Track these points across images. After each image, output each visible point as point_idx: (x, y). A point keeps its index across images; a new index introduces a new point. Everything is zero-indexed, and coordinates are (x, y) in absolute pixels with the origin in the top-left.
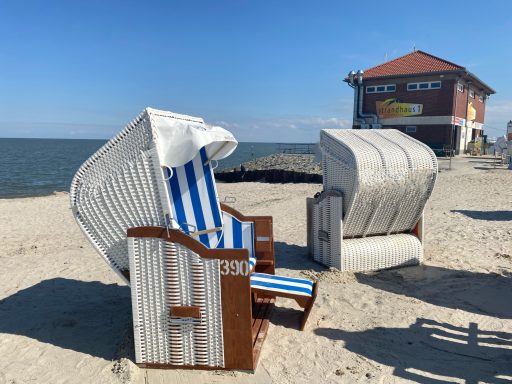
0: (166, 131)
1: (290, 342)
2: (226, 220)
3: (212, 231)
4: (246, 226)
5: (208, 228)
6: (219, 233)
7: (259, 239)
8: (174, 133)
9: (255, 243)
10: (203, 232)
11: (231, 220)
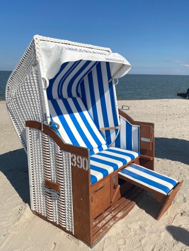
0: (47, 52)
1: (141, 227)
2: (122, 122)
3: (112, 128)
4: (134, 128)
5: (110, 126)
6: (117, 130)
7: (143, 139)
8: (53, 53)
9: (140, 141)
10: (107, 129)
11: (125, 122)
